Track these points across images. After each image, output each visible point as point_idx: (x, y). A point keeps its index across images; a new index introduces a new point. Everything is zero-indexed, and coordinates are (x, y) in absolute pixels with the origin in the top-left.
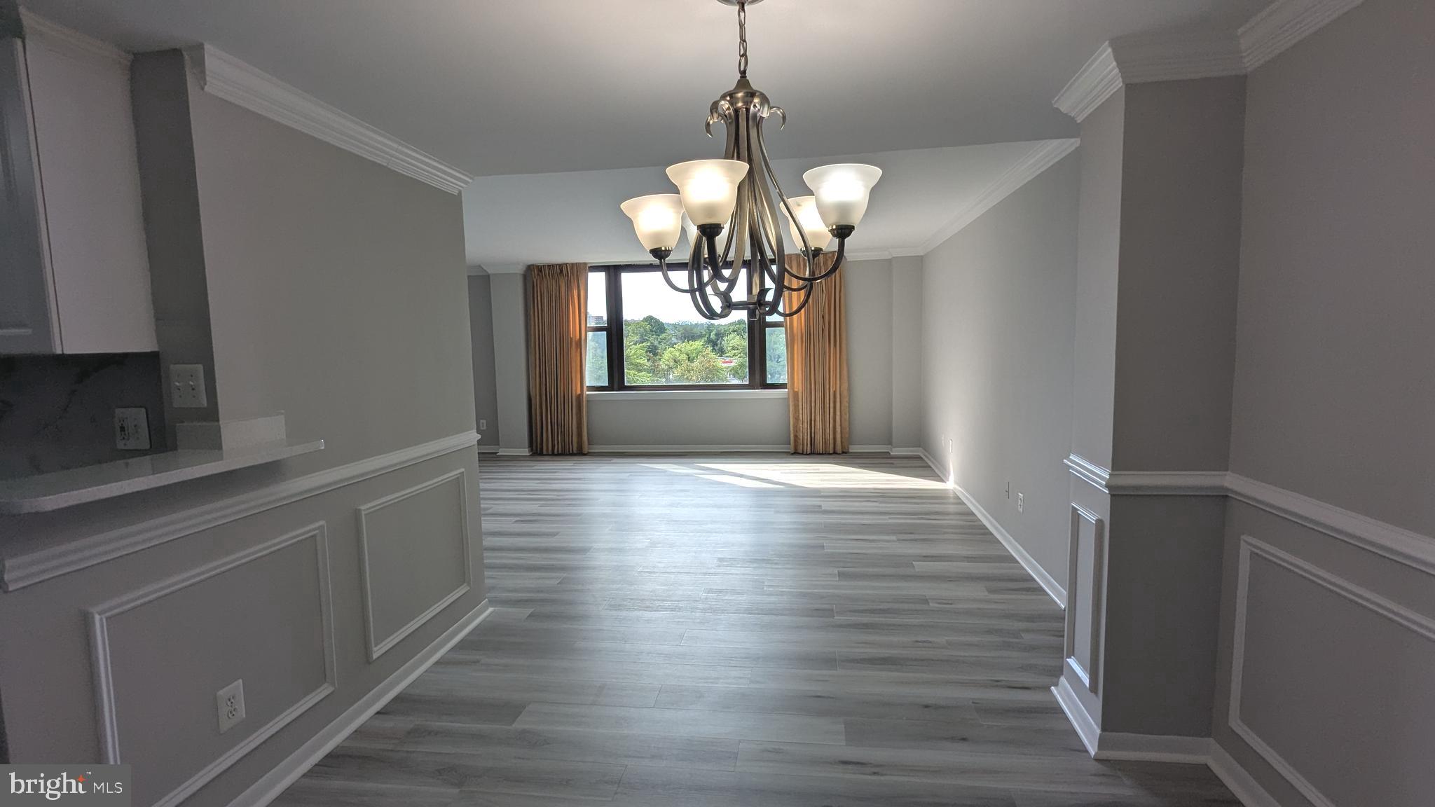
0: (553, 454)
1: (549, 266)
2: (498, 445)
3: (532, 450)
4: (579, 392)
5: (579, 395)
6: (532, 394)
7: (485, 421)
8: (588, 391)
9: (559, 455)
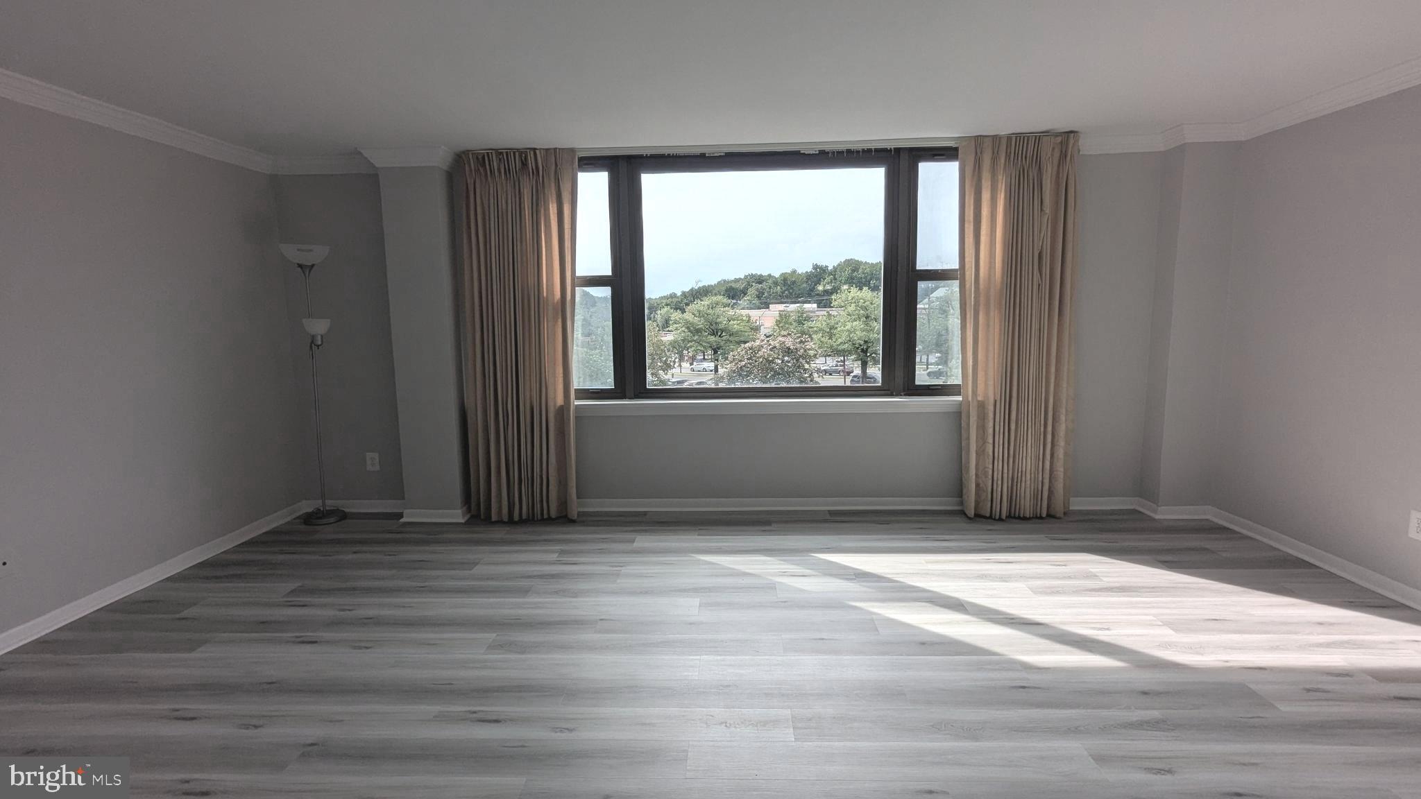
0: (511, 522)
1: (499, 152)
2: (403, 498)
3: (469, 510)
4: (560, 401)
5: (562, 407)
6: (469, 403)
7: (376, 456)
8: (577, 398)
9: (522, 522)
